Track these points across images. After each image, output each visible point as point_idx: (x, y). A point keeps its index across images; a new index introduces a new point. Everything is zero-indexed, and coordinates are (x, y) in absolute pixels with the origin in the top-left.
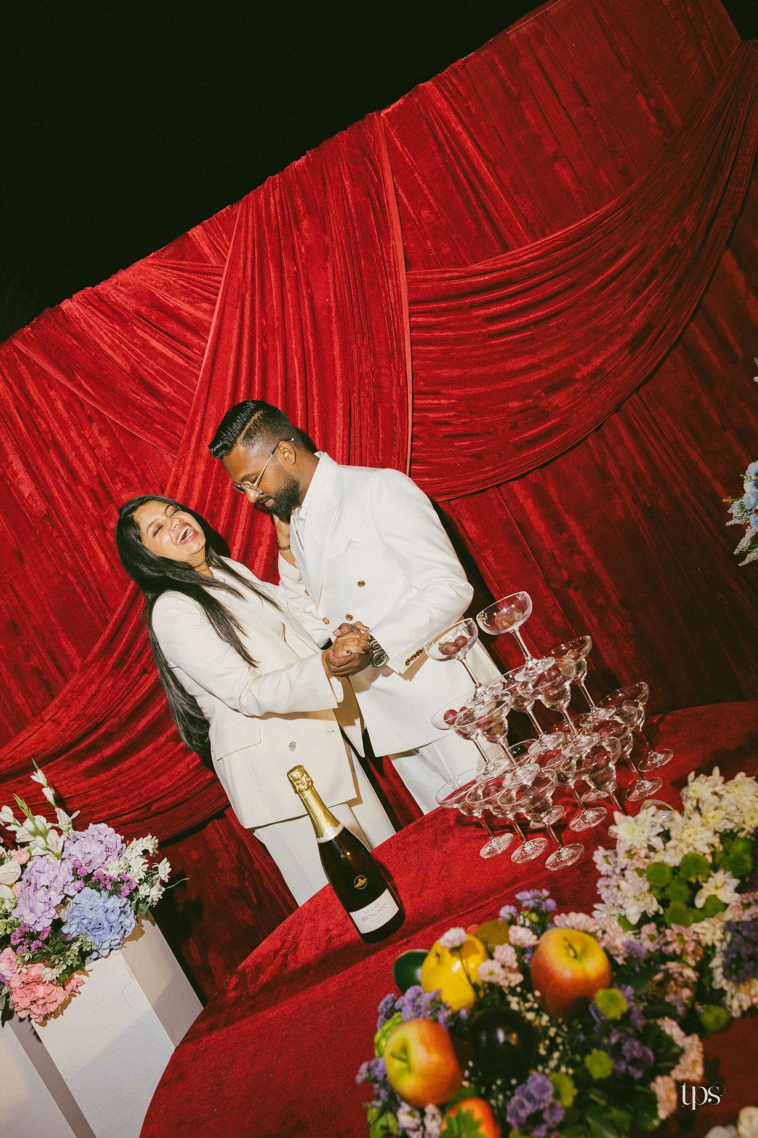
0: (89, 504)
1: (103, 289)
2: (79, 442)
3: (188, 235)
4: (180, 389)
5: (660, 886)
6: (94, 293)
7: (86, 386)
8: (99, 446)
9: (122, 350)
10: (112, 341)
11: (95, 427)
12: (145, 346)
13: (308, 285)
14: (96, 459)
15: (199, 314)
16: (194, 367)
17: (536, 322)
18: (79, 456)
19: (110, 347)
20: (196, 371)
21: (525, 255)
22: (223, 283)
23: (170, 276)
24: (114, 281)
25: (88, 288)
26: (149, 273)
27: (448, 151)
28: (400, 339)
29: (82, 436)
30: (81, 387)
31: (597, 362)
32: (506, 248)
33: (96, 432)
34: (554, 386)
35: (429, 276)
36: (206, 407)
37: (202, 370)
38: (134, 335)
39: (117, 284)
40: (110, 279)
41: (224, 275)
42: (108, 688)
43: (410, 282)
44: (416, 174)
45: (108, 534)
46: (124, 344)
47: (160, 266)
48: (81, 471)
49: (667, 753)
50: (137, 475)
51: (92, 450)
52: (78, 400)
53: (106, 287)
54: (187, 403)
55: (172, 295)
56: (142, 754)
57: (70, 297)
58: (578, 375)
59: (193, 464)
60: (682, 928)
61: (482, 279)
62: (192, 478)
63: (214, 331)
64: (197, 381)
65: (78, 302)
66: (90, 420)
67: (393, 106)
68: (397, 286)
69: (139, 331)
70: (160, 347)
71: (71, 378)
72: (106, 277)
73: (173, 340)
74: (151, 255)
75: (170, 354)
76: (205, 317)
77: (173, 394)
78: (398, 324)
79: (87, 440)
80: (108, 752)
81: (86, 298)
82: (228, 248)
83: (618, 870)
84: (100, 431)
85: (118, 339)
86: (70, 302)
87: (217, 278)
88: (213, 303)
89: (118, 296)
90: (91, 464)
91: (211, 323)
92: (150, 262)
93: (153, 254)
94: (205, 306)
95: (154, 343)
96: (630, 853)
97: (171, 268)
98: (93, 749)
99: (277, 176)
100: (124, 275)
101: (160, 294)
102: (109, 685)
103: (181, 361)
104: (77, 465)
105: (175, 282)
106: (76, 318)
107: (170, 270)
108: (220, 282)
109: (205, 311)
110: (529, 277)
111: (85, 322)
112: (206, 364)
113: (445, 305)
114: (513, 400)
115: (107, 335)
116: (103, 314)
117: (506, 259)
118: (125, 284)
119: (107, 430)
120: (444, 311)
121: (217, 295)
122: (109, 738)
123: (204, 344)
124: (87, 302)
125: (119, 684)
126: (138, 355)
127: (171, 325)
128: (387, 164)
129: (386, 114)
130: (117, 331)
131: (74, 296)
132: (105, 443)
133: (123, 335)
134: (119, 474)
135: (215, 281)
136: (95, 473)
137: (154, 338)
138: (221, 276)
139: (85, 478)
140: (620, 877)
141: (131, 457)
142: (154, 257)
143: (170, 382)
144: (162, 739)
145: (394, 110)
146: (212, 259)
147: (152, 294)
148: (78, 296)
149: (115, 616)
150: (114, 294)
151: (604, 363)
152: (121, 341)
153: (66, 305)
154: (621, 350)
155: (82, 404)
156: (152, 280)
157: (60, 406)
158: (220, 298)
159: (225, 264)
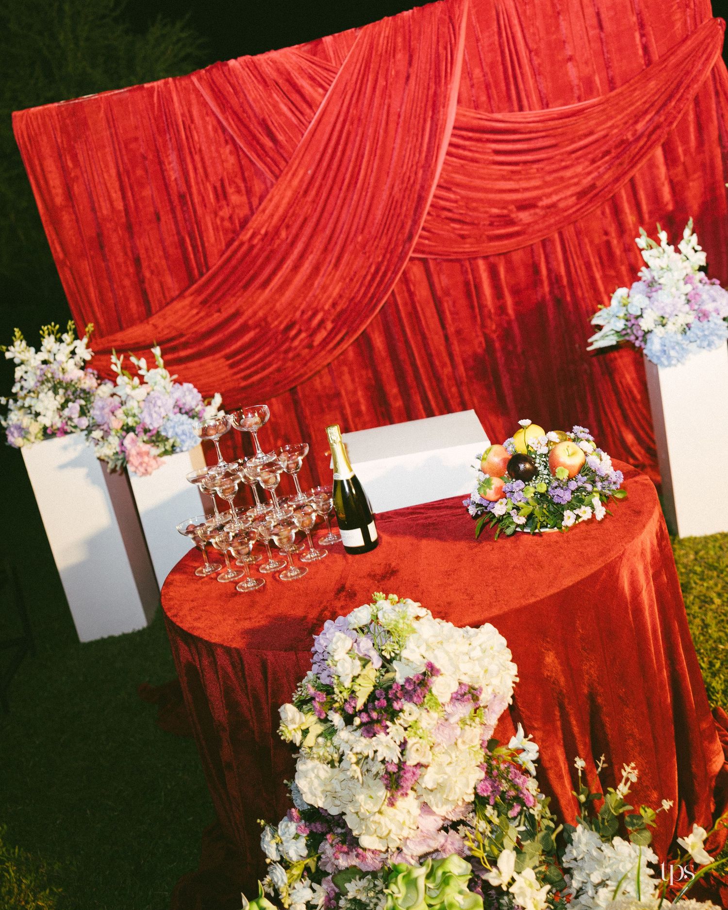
0: (212, 197)
1: (259, 60)
2: (215, 155)
3: (322, 40)
4: (289, 140)
6: (252, 61)
7: (231, 120)
8: (227, 161)
9: (261, 103)
10: (256, 96)
11: (228, 147)
12: (276, 106)
13: (390, 97)
14: (224, 169)
15: (315, 95)
16: (302, 128)
17: (525, 163)
18: (213, 164)
19: (253, 99)
20: (303, 132)
21: (531, 117)
22: (336, 79)
23: (305, 64)
24: (267, 56)
25: (249, 56)
26: (291, 58)
27: (504, 35)
29: (218, 152)
30: (227, 119)
31: (555, 198)
32: (521, 109)
33: (228, 151)
34: (523, 206)
35: (467, 113)
36: (303, 155)
37: (307, 132)
38: (271, 96)
39: (268, 59)
40: (263, 54)
41: (339, 74)
42: (193, 314)
43: (456, 114)
44: (479, 44)
45: (218, 219)
46: (263, 100)
47: (300, 56)
48: (211, 173)
51: (222, 162)
52: (223, 126)
53: (261, 58)
54: (291, 150)
55: (301, 77)
57: (236, 58)
58: (540, 204)
59: (285, 190)
61: (499, 125)
62: (282, 198)
63: (322, 109)
64: (302, 137)
65: (239, 63)
66: (227, 142)
69: (275, 96)
70: (285, 109)
71: (223, 113)
72: (262, 52)
73: (294, 107)
75: (289, 114)
76: (319, 98)
77: (284, 141)
79: (221, 155)
80: (183, 354)
81: (246, 62)
82: (346, 57)
84: (231, 153)
85: (260, 95)
86: (234, 62)
87: (333, 75)
88: (326, 90)
89: (267, 67)
90: (219, 171)
91: (321, 103)
92: (293, 51)
93: (296, 46)
94: (321, 90)
95: (282, 106)
97: (305, 59)
99: (390, 18)
100: (274, 54)
101: (295, 74)
103: (296, 123)
104: (210, 169)
105: (306, 69)
106: (237, 74)
108: (334, 78)
109: (320, 94)
110: (530, 132)
111: (242, 78)
112: (311, 129)
113: (472, 134)
114: (495, 207)
115: (253, 91)
116: (254, 76)
117: (517, 116)
118: (274, 62)
119: (236, 152)
120: (469, 139)
121: (330, 85)
122: (186, 345)
123: (313, 115)
124: (246, 65)
126: (269, 110)
127: (296, 97)
128: (463, 33)
130: (260, 90)
131: (238, 59)
132: (232, 160)
133: (263, 95)
134: (235, 182)
135: (331, 76)
136: (220, 176)
137: (282, 102)
138: (336, 73)
139: (213, 179)
142: (296, 48)
143: (285, 133)
144: (219, 355)
146: (333, 62)
147: (289, 74)
148: (241, 59)
149: (210, 272)
150: (264, 65)
151: (559, 201)
152: (262, 98)
153: (232, 63)
154: (572, 196)
155: (224, 130)
156: (292, 64)
157: (210, 128)
158: (331, 88)
159: (341, 67)
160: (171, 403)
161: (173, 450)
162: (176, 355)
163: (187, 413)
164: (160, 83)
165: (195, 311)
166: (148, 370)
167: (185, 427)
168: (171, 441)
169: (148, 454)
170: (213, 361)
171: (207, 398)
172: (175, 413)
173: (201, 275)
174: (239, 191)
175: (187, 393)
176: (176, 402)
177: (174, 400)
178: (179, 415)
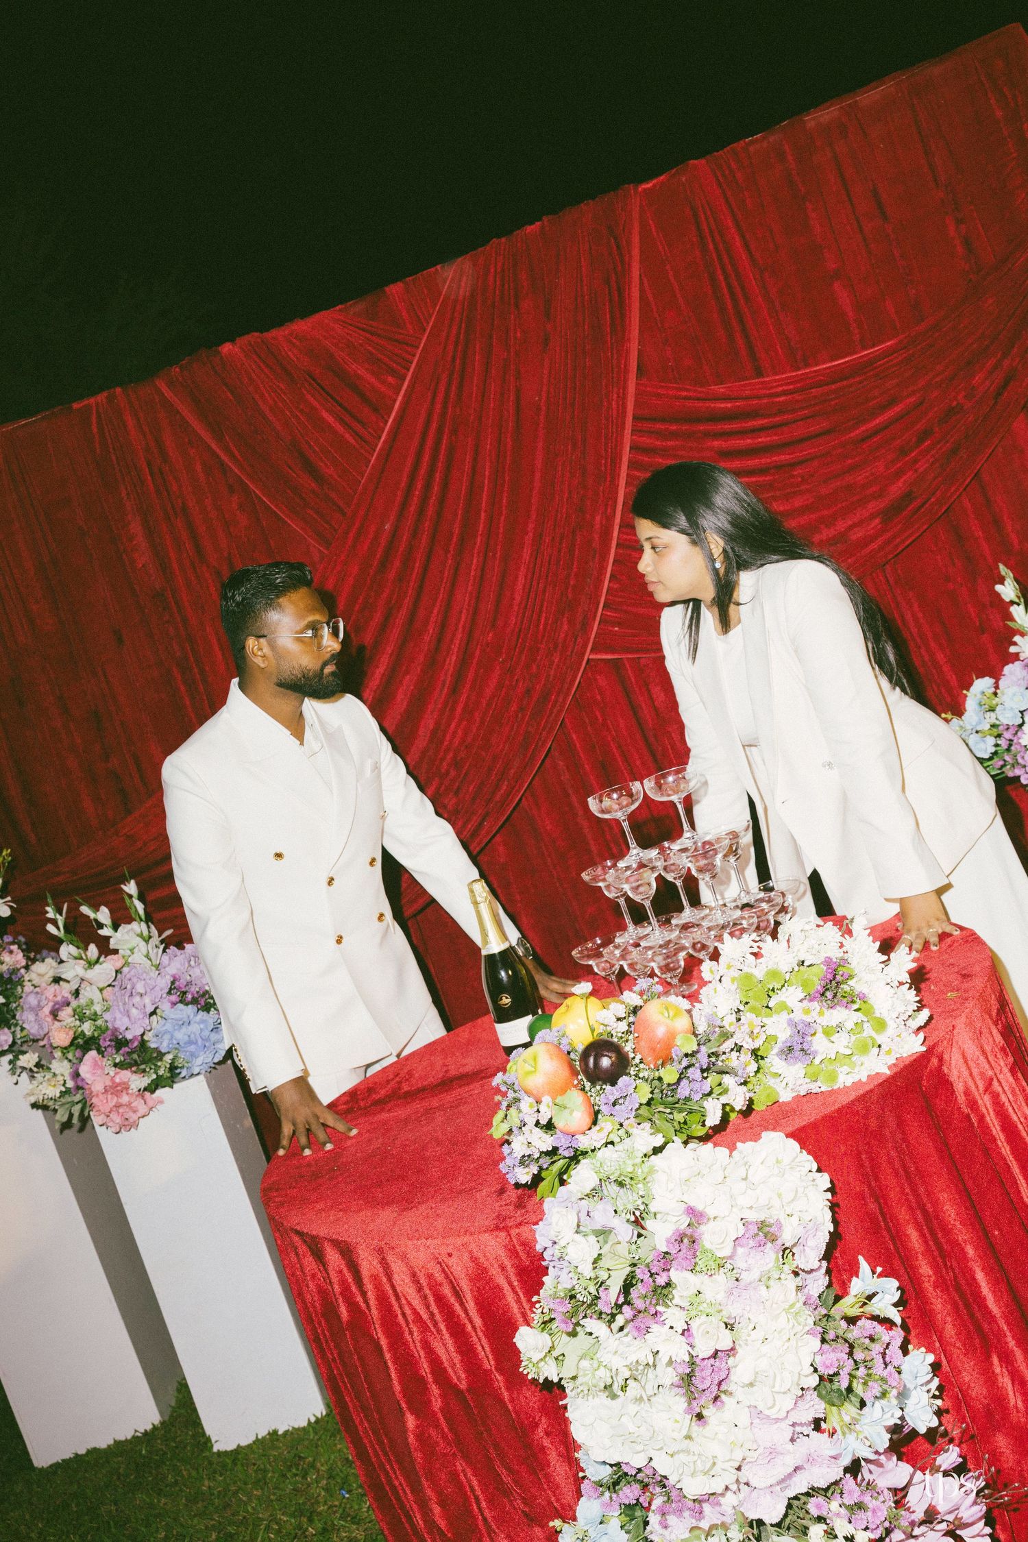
1: (274, 339)
2: (213, 514)
3: (385, 291)
4: (345, 473)
5: (746, 988)
6: (263, 341)
7: (234, 449)
8: (236, 523)
9: (283, 413)
10: (275, 402)
11: (235, 498)
12: (314, 415)
13: (518, 377)
14: (230, 537)
15: (384, 389)
16: (366, 451)
17: (779, 467)
18: (211, 530)
19: (271, 409)
20: (368, 456)
21: (779, 386)
22: (418, 356)
23: (356, 338)
24: (288, 331)
25: (256, 334)
26: (332, 329)
27: (711, 246)
28: (616, 459)
29: (217, 507)
30: (228, 450)
31: (841, 525)
32: (759, 372)
33: (235, 505)
35: (662, 391)
36: (373, 499)
37: (375, 456)
38: (302, 400)
39: (291, 334)
40: (284, 328)
41: (421, 348)
43: (638, 394)
44: (668, 267)
46: (288, 407)
47: (347, 323)
48: (209, 549)
51: (226, 526)
52: (221, 464)
53: (278, 334)
54: (351, 491)
55: (354, 361)
57: (232, 340)
59: (346, 563)
61: (723, 406)
62: (340, 578)
63: (397, 412)
64: (367, 467)
65: (241, 348)
66: (231, 490)
67: (655, 181)
68: (623, 398)
69: (309, 397)
70: (330, 419)
71: (220, 440)
72: (280, 324)
73: (347, 414)
74: (337, 308)
75: (340, 428)
76: (390, 394)
77: (336, 477)
78: (616, 441)
79: (223, 513)
81: (251, 345)
82: (430, 316)
83: (718, 977)
84: (241, 506)
85: (282, 400)
86: (231, 347)
87: (411, 350)
88: (403, 378)
89: (290, 350)
90: (223, 543)
91: (395, 401)
92: (335, 316)
93: (340, 306)
94: (390, 379)
95: (325, 415)
96: (729, 966)
97: (356, 327)
99: (503, 239)
100: (301, 326)
101: (342, 357)
103: (353, 441)
104: (206, 541)
105: (361, 345)
106: (236, 367)
107: (357, 330)
108: (414, 356)
109: (390, 386)
110: (780, 412)
111: (247, 375)
112: (381, 450)
113: (675, 427)
115: (270, 394)
116: (270, 368)
117: (755, 386)
118: (303, 339)
119: (248, 505)
120: (672, 435)
121: (408, 370)
123: (382, 425)
124: (252, 350)
126: (304, 426)
127: (348, 397)
128: (636, 252)
129: (645, 190)
130: (282, 390)
131: (238, 341)
132: (243, 520)
133: (289, 398)
135: (408, 353)
136: (226, 555)
137: (325, 407)
138: (417, 348)
139: (212, 559)
140: (718, 982)
142: (340, 310)
143: (336, 463)
145: (654, 186)
146: (409, 327)
147: (331, 356)
148: (243, 341)
150: (286, 346)
151: (851, 528)
152: (286, 405)
153: (227, 348)
154: (872, 517)
155: (225, 469)
156: (334, 338)
157: (199, 468)
158: (410, 374)
159: (423, 335)
160: (165, 982)
161: (173, 1076)
163: (194, 1001)
164: (102, 397)
166: (116, 927)
167: (195, 1028)
168: (168, 1058)
169: (125, 1087)
172: (174, 1004)
175: (192, 963)
176: (173, 983)
177: (169, 979)
178: (180, 1006)
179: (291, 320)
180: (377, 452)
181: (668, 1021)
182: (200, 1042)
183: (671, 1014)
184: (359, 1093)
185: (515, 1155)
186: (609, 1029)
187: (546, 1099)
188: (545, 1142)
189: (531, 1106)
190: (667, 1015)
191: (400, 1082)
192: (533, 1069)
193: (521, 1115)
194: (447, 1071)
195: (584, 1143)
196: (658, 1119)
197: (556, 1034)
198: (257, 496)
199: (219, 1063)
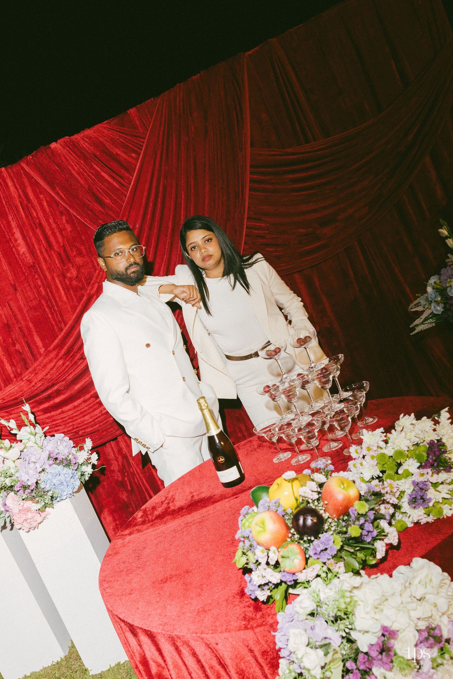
0: (57, 262)
1: (76, 139)
2: (54, 226)
3: (127, 113)
4: (115, 202)
5: (383, 463)
6: (70, 140)
7: (61, 194)
8: (65, 229)
9: (83, 175)
10: (79, 169)
11: (64, 217)
12: (98, 174)
13: (194, 150)
14: (63, 237)
15: (130, 160)
16: (124, 190)
17: (319, 186)
18: (54, 233)
19: (78, 173)
20: (125, 192)
21: (318, 146)
23: (115, 135)
24: (82, 135)
25: (67, 137)
26: (104, 132)
27: (282, 81)
28: (243, 186)
29: (56, 223)
30: (58, 194)
31: (350, 211)
33: (64, 221)
34: (324, 222)
35: (262, 153)
36: (129, 213)
37: (129, 192)
38: (92, 167)
39: (84, 136)
40: (80, 133)
41: (147, 138)
42: (60, 366)
43: (252, 155)
45: (66, 280)
46: (86, 172)
47: (110, 129)
48: (54, 243)
49: (374, 418)
50: (86, 249)
51: (61, 231)
52: (56, 201)
53: (77, 137)
54: (119, 210)
55: (115, 147)
56: (76, 403)
57: (56, 141)
58: (339, 218)
60: (392, 481)
61: (292, 157)
63: (138, 171)
64: (126, 198)
65: (61, 144)
66: (62, 214)
67: (253, 50)
68: (245, 156)
69: (95, 166)
70: (106, 177)
71: (54, 189)
72: (78, 132)
73: (114, 174)
74: (105, 122)
75: (111, 181)
76: (133, 161)
77: (111, 204)
78: (243, 178)
79: (58, 225)
80: (57, 400)
81: (65, 143)
82: (150, 123)
83: (361, 456)
84: (67, 221)
85: (82, 169)
86: (56, 144)
87: (142, 140)
88: (139, 154)
89: (84, 144)
90: (60, 239)
91: (136, 166)
92: (104, 126)
93: (107, 121)
94: (133, 155)
95: (103, 174)
96: (369, 449)
97: (115, 131)
98: (49, 398)
99: (182, 84)
100: (88, 132)
101: (109, 145)
102: (60, 364)
103: (117, 186)
104: (52, 239)
105: (118, 139)
106: (59, 154)
108: (144, 143)
109: (133, 158)
110: (319, 159)
111: (64, 157)
112: (132, 189)
113: (270, 170)
114: (301, 228)
115: (76, 166)
116: (75, 153)
117: (306, 148)
118: (89, 138)
119: (70, 221)
120: (268, 174)
122: (58, 393)
123: (131, 177)
124: (66, 145)
125: (67, 363)
126: (93, 180)
127: (114, 165)
128: (246, 85)
129: (248, 55)
130: (82, 164)
131: (59, 141)
132: (69, 228)
133: (85, 167)
134: (75, 247)
135: (140, 141)
136: (62, 245)
137: (103, 171)
138: (145, 139)
139: (56, 248)
140: (362, 459)
141: (83, 238)
143: (110, 197)
144: (88, 396)
145: (252, 53)
146: (140, 129)
147: (103, 145)
148: (61, 141)
149: (68, 326)
150: (82, 142)
151: (354, 212)
152: (84, 170)
153: (53, 145)
154: (364, 206)
155: (58, 204)
156: (105, 137)
157: (45, 204)
158: (143, 151)
159: (147, 132)
160: (45, 455)
161: (53, 501)
162: (51, 403)
163: (61, 462)
165: (60, 362)
166: (19, 429)
167: (62, 478)
169: (29, 510)
170: (85, 401)
171: (78, 443)
172: (50, 465)
173: (61, 330)
174: (80, 254)
175: (59, 443)
176: (49, 455)
177: (47, 453)
178: (55, 466)
179: (83, 129)
180: (129, 190)
181: (345, 492)
182: (65, 483)
183: (345, 485)
184: (147, 510)
185: (255, 583)
186: (307, 499)
187: (273, 548)
188: (275, 577)
189: (262, 552)
190: (342, 487)
191: (168, 503)
192: (262, 529)
193: (256, 557)
194: (193, 496)
195: (301, 577)
196: (346, 556)
197: (274, 505)
198: (74, 215)
199: (76, 492)
